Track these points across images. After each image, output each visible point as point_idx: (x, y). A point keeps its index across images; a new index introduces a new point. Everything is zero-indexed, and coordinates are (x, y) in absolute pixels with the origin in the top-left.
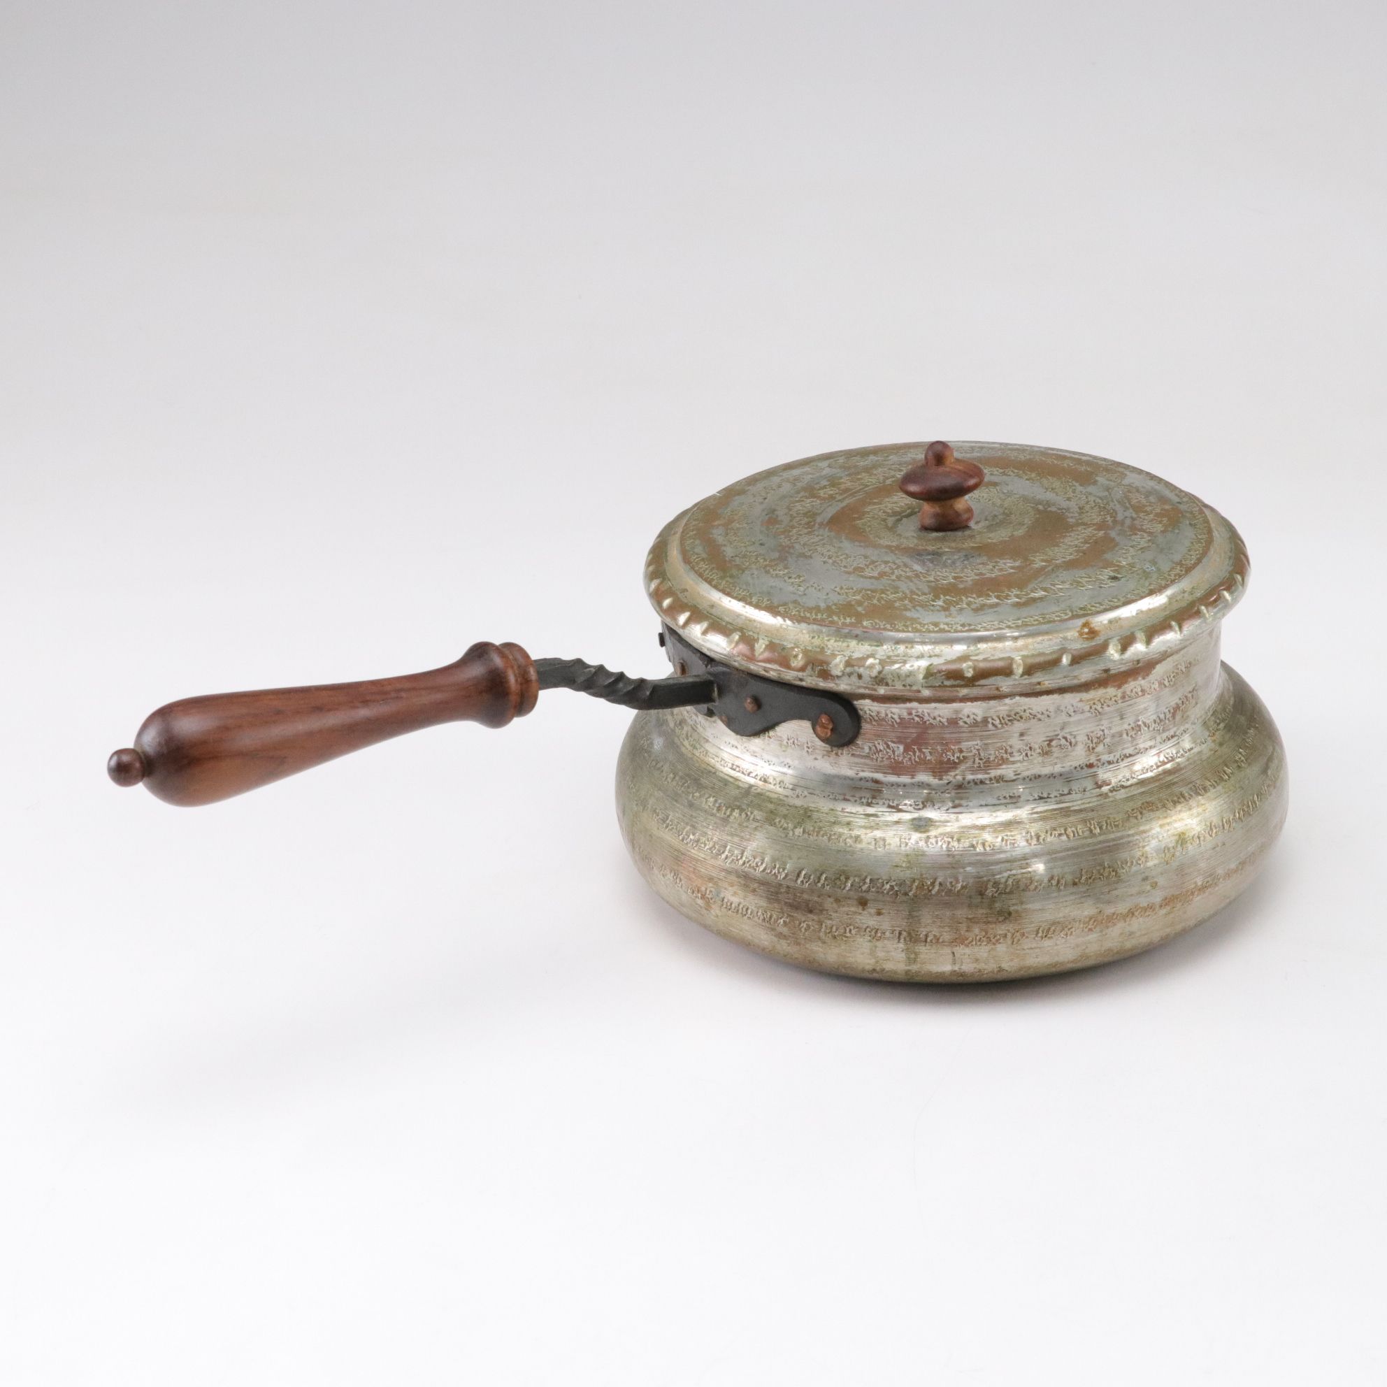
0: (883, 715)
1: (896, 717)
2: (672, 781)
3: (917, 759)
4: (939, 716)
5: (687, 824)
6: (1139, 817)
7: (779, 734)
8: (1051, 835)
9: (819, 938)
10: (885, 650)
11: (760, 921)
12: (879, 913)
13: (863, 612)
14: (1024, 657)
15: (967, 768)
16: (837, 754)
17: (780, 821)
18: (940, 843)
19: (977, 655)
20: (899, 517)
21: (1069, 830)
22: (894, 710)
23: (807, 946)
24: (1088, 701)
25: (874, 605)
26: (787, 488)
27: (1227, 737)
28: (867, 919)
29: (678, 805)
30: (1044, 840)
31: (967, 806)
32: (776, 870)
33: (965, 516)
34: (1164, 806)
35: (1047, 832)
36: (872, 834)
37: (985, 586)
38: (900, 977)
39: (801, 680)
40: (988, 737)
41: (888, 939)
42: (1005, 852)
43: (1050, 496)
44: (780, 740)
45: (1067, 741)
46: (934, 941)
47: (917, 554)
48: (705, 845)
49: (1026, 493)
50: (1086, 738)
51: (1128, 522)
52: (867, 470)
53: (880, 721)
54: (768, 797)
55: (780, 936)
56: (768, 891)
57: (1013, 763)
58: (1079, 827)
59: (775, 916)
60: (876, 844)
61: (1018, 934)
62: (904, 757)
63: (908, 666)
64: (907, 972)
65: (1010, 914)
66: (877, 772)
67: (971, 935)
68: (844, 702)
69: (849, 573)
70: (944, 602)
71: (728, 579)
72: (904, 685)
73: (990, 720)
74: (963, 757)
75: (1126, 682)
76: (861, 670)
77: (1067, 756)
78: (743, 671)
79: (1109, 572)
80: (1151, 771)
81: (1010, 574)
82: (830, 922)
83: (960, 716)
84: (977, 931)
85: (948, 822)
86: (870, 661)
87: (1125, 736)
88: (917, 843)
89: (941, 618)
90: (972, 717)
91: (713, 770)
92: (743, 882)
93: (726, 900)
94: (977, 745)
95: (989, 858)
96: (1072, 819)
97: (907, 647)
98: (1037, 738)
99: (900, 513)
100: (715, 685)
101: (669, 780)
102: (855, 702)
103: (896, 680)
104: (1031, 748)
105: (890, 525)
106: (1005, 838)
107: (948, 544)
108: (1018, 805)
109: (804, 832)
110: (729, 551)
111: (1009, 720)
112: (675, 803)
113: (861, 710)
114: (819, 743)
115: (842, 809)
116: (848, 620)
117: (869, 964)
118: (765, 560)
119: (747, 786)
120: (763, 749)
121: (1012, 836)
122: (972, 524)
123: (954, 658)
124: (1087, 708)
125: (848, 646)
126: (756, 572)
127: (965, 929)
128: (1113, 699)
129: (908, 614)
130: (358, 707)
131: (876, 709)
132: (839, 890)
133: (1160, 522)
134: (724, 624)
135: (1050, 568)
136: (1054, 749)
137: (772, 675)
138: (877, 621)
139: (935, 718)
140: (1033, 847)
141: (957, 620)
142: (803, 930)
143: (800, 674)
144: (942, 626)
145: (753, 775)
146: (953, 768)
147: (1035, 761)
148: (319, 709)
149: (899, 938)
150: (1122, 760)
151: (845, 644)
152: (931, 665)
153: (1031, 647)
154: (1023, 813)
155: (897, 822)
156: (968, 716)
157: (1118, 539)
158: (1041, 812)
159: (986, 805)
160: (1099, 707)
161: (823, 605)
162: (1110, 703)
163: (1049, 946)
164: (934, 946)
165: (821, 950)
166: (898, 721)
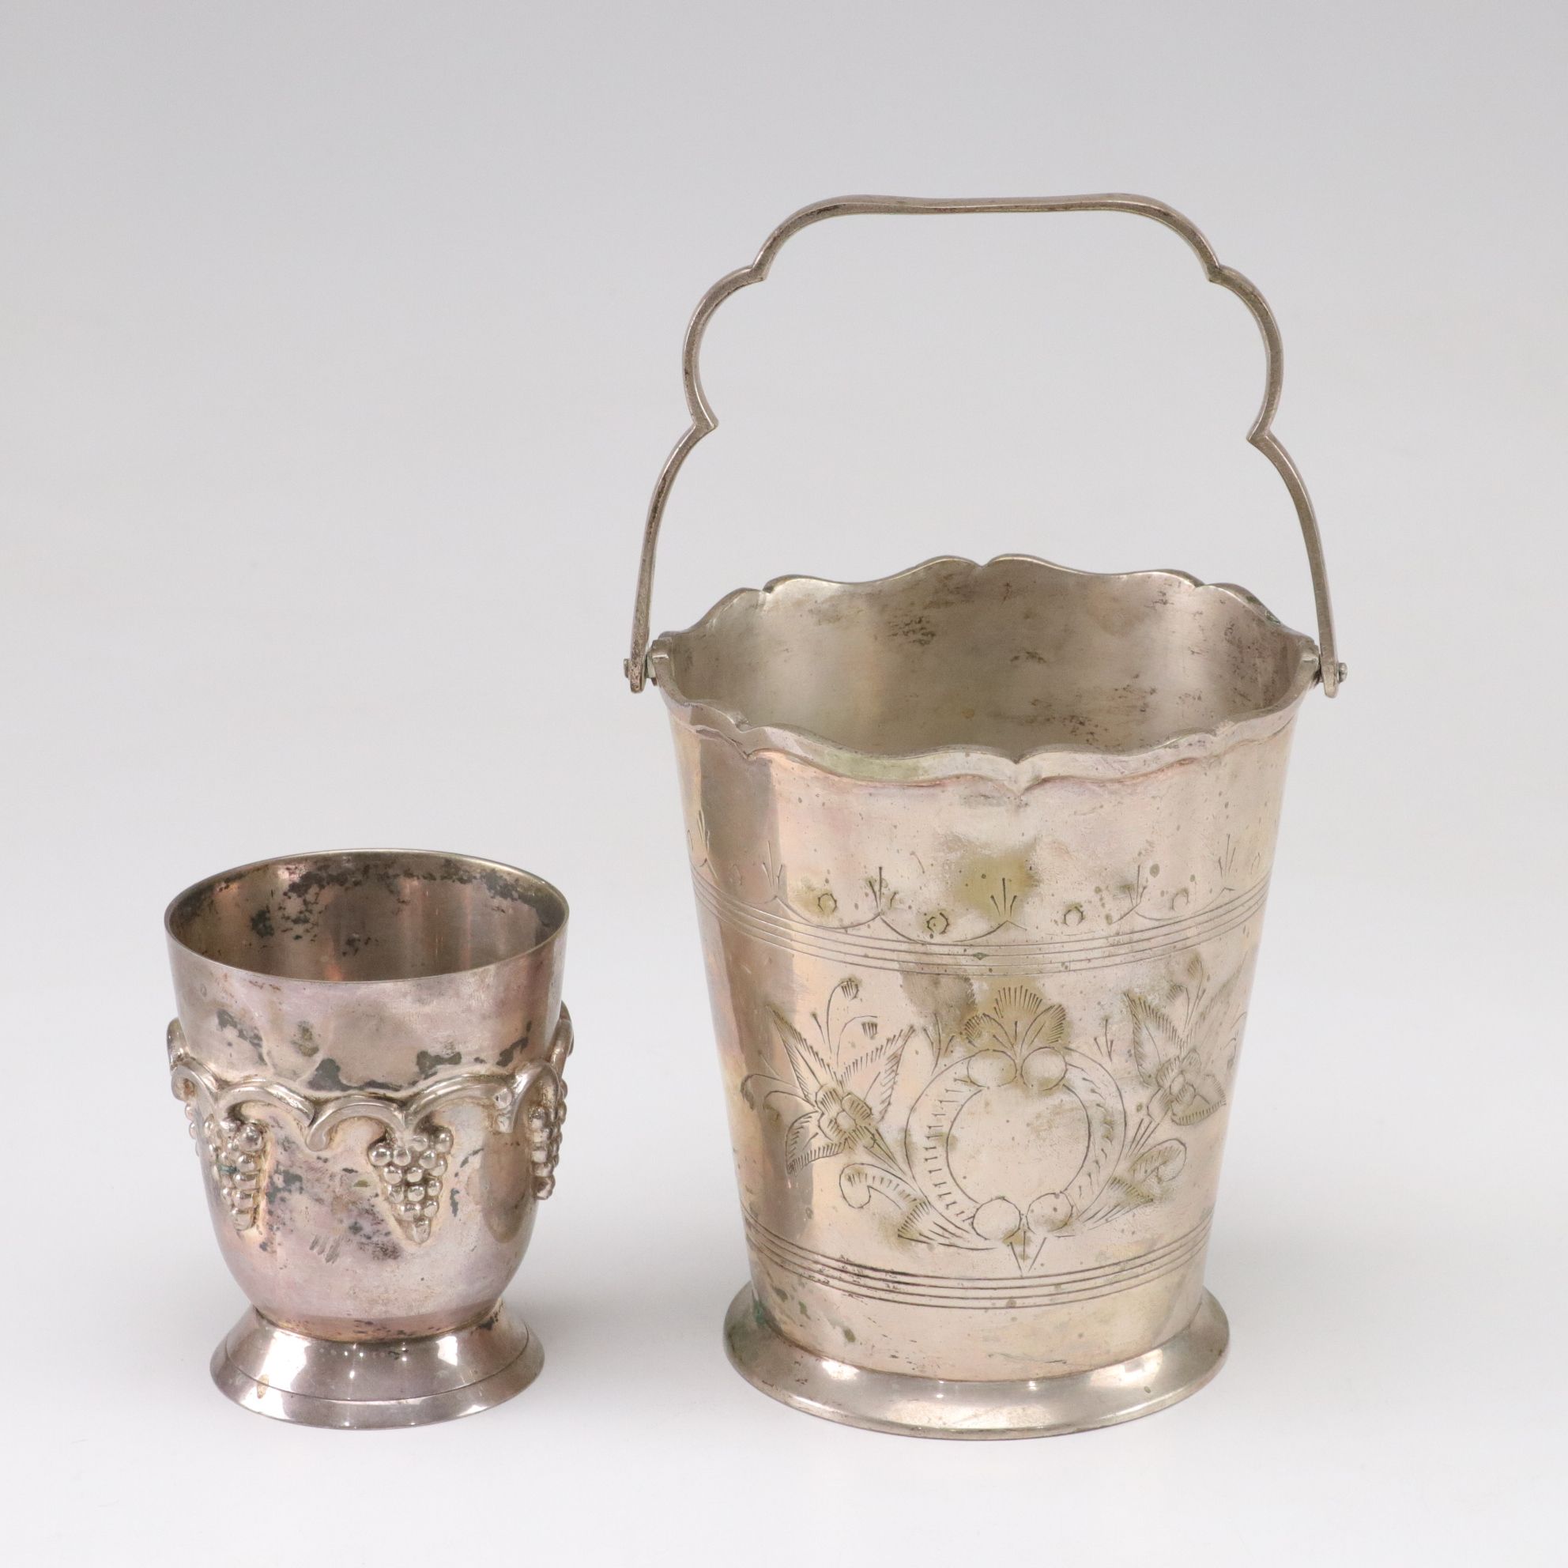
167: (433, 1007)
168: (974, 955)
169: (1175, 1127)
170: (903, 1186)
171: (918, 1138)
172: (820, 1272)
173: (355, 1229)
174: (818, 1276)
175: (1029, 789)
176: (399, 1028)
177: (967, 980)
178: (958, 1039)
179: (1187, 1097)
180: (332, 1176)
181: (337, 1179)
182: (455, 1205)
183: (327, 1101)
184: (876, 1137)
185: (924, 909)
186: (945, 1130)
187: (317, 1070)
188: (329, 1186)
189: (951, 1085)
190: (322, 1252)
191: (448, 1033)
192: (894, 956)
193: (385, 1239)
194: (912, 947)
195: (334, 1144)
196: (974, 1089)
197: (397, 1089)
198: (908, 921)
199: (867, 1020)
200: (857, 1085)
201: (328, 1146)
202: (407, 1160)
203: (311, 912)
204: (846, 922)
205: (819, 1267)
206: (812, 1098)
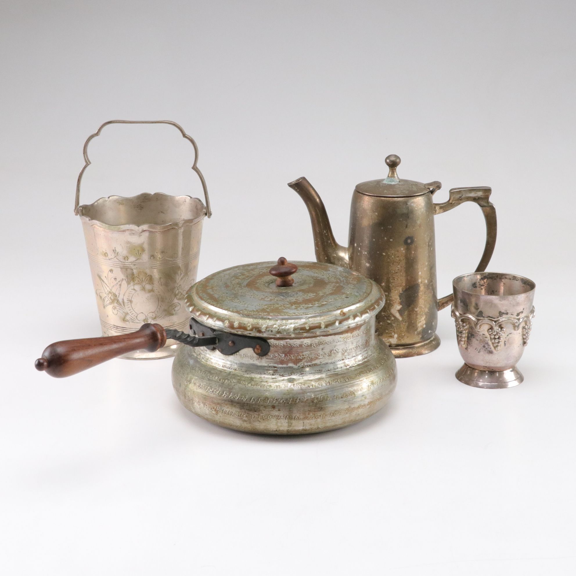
0: (278, 344)
1: (282, 345)
2: (200, 373)
3: (289, 359)
4: (296, 344)
5: (208, 386)
6: (359, 376)
7: (240, 353)
8: (333, 382)
9: (258, 421)
10: (279, 322)
11: (237, 417)
12: (279, 410)
13: (269, 311)
14: (324, 322)
15: (305, 361)
16: (261, 359)
17: (243, 382)
18: (298, 386)
19: (309, 322)
20: (269, 283)
21: (339, 380)
22: (281, 342)
23: (254, 423)
24: (343, 337)
25: (272, 309)
26: (227, 277)
27: (380, 351)
28: (275, 413)
29: (204, 380)
30: (331, 383)
31: (305, 374)
32: (243, 398)
33: (291, 282)
34: (366, 372)
35: (332, 381)
36: (275, 384)
37: (306, 301)
38: (285, 432)
39: (250, 334)
40: (312, 350)
41: (282, 419)
42: (320, 388)
43: (316, 275)
44: (241, 355)
45: (336, 351)
46: (297, 419)
47: (281, 294)
48: (216, 392)
49: (308, 274)
50: (342, 350)
51: (345, 281)
52: (252, 270)
53: (276, 346)
54: (237, 375)
55: (245, 421)
56: (240, 406)
57: (320, 359)
58: (342, 379)
59: (242, 414)
60: (277, 387)
61: (324, 415)
62: (284, 358)
63: (287, 327)
64: (288, 431)
65: (322, 408)
66: (275, 364)
67: (309, 416)
68: (264, 340)
69: (260, 300)
70: (295, 306)
71: (219, 304)
72: (287, 333)
73: (312, 344)
74: (304, 357)
75: (353, 332)
76: (272, 329)
77: (336, 356)
78: (228, 333)
79: (344, 296)
80: (361, 361)
81: (313, 297)
82: (262, 414)
83: (303, 343)
84: (311, 414)
85: (300, 379)
86: (275, 326)
87: (353, 350)
88: (291, 386)
89: (295, 311)
90: (307, 344)
91: (216, 368)
92: (231, 403)
93: (224, 410)
94: (308, 353)
95: (314, 390)
96: (340, 377)
97: (286, 321)
98: (327, 351)
99: (269, 282)
100: (217, 338)
101: (199, 372)
102: (268, 341)
103: (284, 331)
104: (325, 354)
105: (267, 286)
106: (319, 383)
107: (289, 290)
108: (322, 373)
109: (252, 385)
110: (216, 296)
111: (318, 345)
112: (203, 380)
113: (270, 343)
114: (255, 355)
115: (264, 377)
116: (265, 314)
117: (275, 428)
118: (230, 298)
119: (229, 372)
120: (234, 359)
121: (321, 383)
122: (293, 285)
123: (302, 323)
124: (342, 340)
125: (266, 322)
126: (228, 302)
127: (308, 414)
128: (350, 337)
129: (284, 311)
130: (113, 344)
131: (276, 342)
132: (265, 403)
133: (355, 281)
134: (222, 318)
135: (325, 295)
136: (332, 354)
137: (239, 333)
138: (275, 313)
139: (295, 345)
140: (328, 386)
141: (301, 312)
142: (252, 418)
143: (251, 332)
144: (296, 314)
145: (231, 368)
146: (300, 361)
147: (327, 358)
148: (101, 344)
149: (286, 418)
150: (352, 358)
151: (265, 321)
152: (295, 326)
153: (326, 319)
154: (324, 375)
155: (283, 380)
156: (306, 344)
157: (344, 286)
158: (329, 375)
159: (312, 373)
160: (345, 340)
161: (254, 310)
162: (349, 339)
163: (334, 419)
164: (297, 421)
165: (258, 424)
166: (283, 346)
167: (503, 302)
168: (134, 265)
169: (177, 300)
170: (123, 310)
171: (126, 301)
172: (110, 328)
173: (484, 347)
174: (110, 329)
175: (142, 232)
176: (495, 306)
177: (132, 270)
178: (131, 281)
179: (180, 294)
180: (480, 335)
181: (481, 336)
182: (505, 344)
183: (480, 319)
184: (118, 301)
185: (123, 256)
186: (130, 299)
187: (478, 313)
188: (479, 337)
189: (131, 290)
190: (477, 351)
191: (506, 308)
192: (119, 265)
193: (490, 349)
194: (122, 263)
195: (481, 329)
196: (135, 291)
197: (494, 318)
198: (121, 258)
199: (115, 277)
200: (114, 290)
201: (480, 329)
202: (495, 333)
203: (485, 284)
204: (110, 258)
205: (110, 327)
206: (106, 293)
